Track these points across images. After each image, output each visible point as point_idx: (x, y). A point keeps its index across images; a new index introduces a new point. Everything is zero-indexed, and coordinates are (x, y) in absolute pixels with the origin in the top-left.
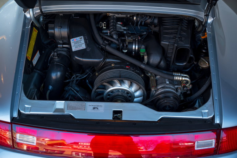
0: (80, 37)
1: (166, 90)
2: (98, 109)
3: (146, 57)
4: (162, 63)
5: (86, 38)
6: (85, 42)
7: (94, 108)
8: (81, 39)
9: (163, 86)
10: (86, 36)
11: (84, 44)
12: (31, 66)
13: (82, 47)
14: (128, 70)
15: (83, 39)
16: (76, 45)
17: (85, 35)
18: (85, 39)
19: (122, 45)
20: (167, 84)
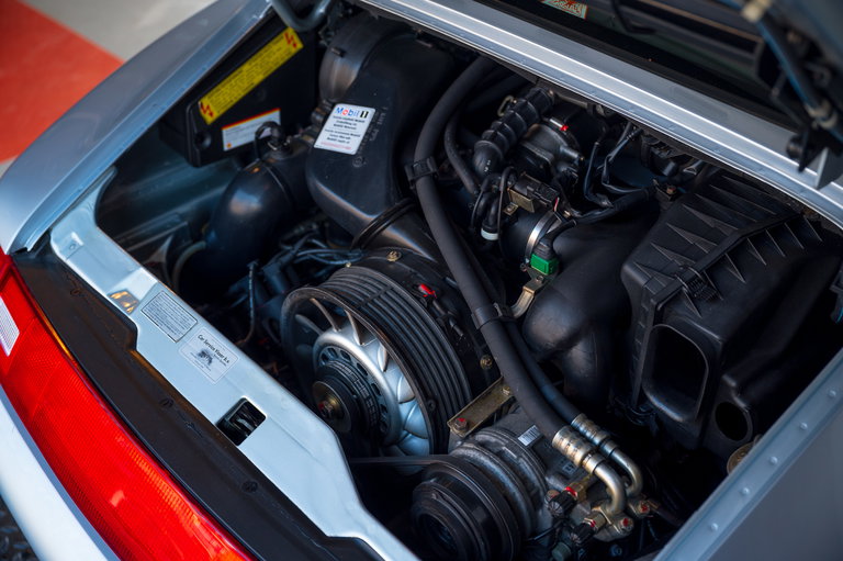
0: (366, 109)
1: (483, 458)
2: (210, 362)
3: (527, 295)
4: (579, 355)
5: (381, 120)
6: (368, 134)
7: (203, 354)
8: (363, 119)
9: (493, 440)
10: (383, 114)
11: (361, 138)
12: (208, 142)
13: (345, 145)
14: (418, 299)
15: (368, 120)
16: (338, 129)
17: (384, 111)
18: (373, 124)
19: (482, 203)
20: (517, 447)
